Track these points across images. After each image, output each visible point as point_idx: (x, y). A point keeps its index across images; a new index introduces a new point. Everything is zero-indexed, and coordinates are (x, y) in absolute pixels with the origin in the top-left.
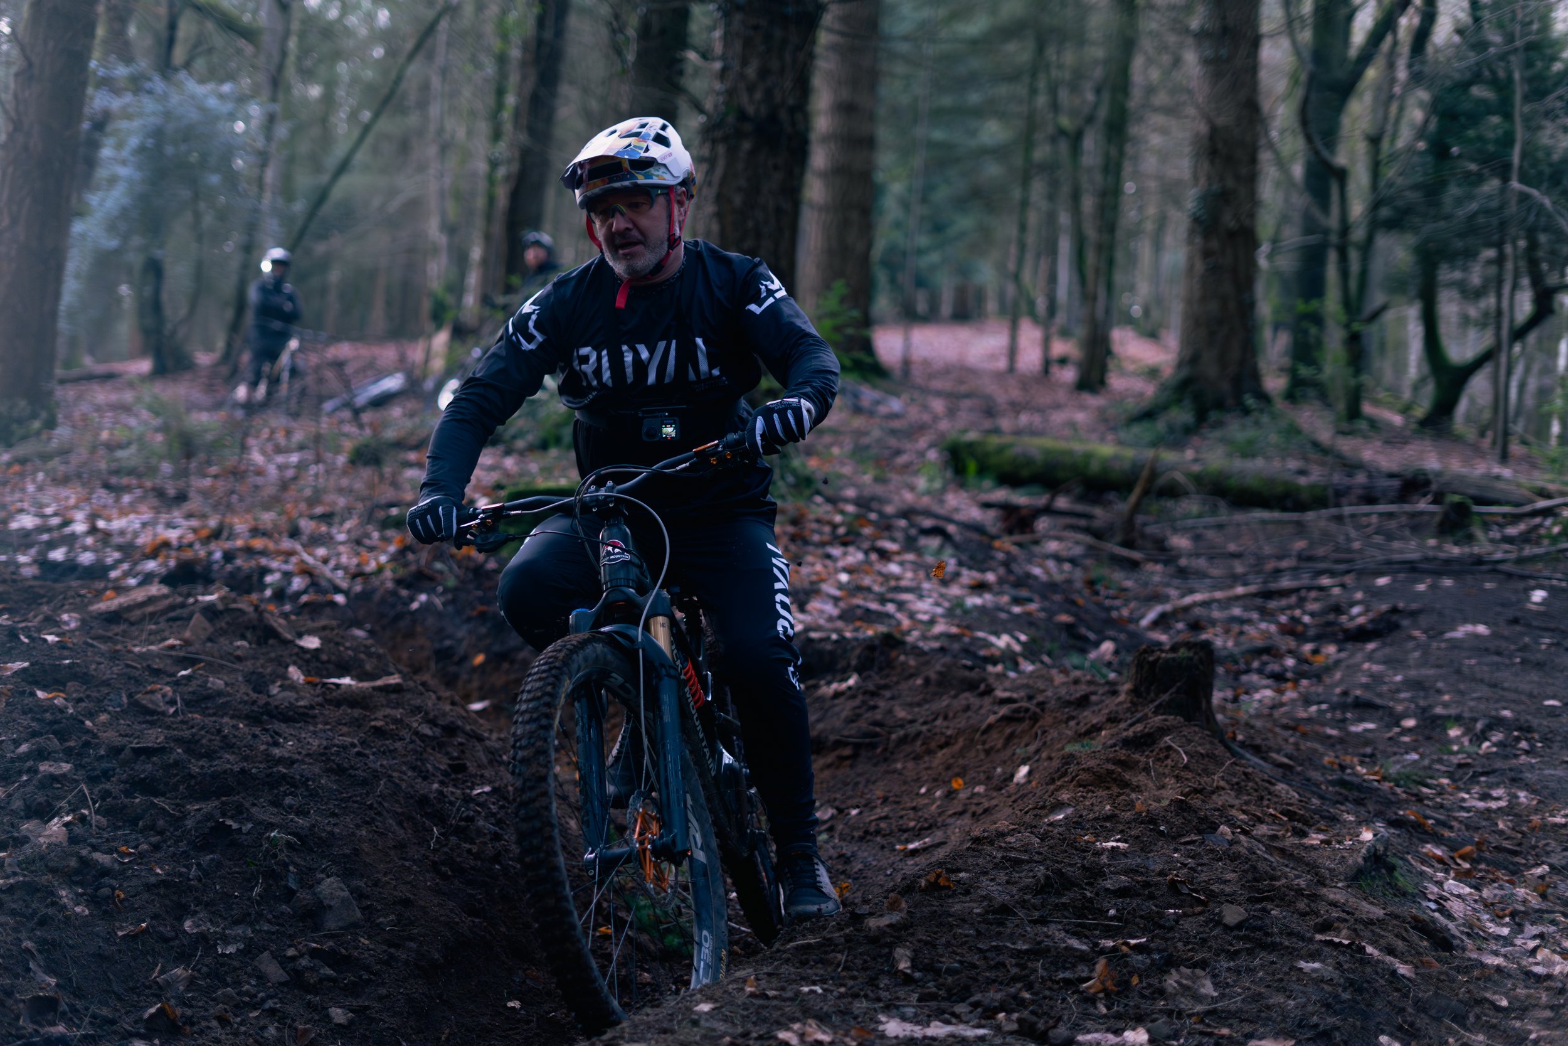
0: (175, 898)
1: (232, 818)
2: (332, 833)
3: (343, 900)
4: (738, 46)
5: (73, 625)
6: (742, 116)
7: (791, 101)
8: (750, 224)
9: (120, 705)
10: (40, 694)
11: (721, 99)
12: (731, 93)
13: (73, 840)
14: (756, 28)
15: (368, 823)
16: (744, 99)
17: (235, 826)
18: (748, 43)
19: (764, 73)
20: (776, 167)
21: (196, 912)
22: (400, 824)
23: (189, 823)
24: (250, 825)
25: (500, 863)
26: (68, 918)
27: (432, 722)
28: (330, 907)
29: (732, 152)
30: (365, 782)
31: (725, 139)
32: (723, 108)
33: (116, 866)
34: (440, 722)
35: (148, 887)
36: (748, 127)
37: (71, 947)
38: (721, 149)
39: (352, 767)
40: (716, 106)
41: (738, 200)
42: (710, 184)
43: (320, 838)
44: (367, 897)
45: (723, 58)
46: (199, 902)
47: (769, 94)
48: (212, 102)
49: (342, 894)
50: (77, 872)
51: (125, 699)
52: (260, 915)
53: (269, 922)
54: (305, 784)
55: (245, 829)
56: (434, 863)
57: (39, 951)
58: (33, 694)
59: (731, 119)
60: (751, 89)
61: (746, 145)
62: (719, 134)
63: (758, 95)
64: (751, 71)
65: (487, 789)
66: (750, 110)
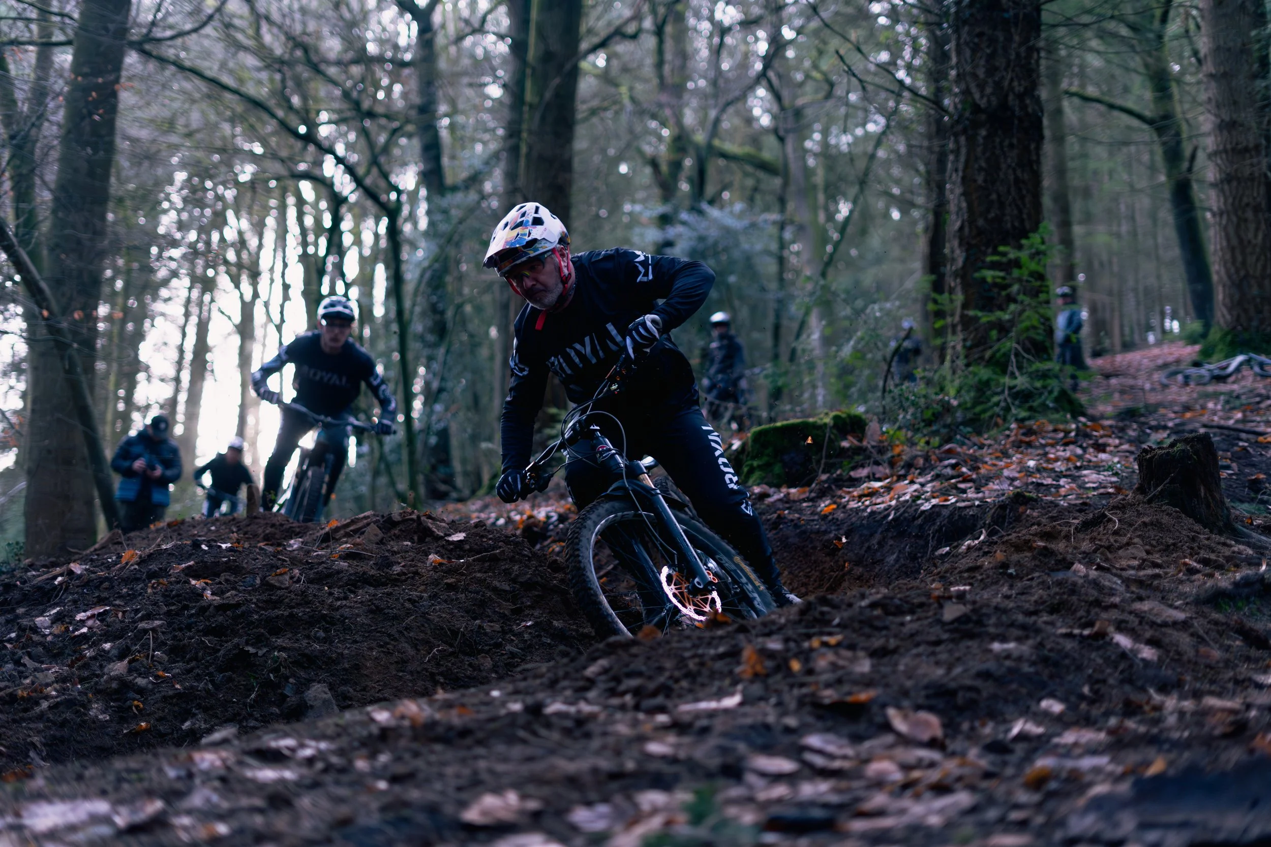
0: (184, 705)
1: (252, 645)
2: (342, 654)
3: (325, 701)
4: (968, 53)
5: (295, 546)
6: (976, 108)
7: (1018, 88)
8: (994, 196)
9: (252, 585)
10: (193, 582)
11: (957, 100)
12: (966, 92)
13: (130, 671)
14: (980, 35)
15: (381, 646)
16: (977, 96)
17: (251, 650)
18: (975, 49)
19: (991, 71)
20: (1011, 146)
21: (194, 715)
22: (415, 647)
23: (222, 652)
24: (265, 650)
25: (496, 672)
26: (84, 722)
27: (514, 581)
28: (312, 707)
29: (971, 140)
30: (395, 618)
31: (965, 131)
32: (959, 106)
33: (150, 686)
34: (521, 580)
35: (165, 699)
36: (983, 117)
37: (79, 742)
38: (962, 139)
39: (388, 608)
40: (956, 107)
41: (980, 179)
42: (956, 170)
43: (330, 658)
44: (351, 699)
45: (957, 66)
46: (199, 706)
47: (998, 85)
48: (731, 222)
49: (325, 696)
50: (116, 691)
51: (258, 581)
52: (251, 715)
53: (256, 720)
54: (343, 622)
55: (260, 653)
56: (432, 675)
57: (44, 745)
58: (189, 583)
59: (967, 114)
60: (981, 87)
61: (983, 132)
62: (959, 128)
63: (989, 90)
64: (981, 73)
65: (529, 624)
66: (983, 103)
